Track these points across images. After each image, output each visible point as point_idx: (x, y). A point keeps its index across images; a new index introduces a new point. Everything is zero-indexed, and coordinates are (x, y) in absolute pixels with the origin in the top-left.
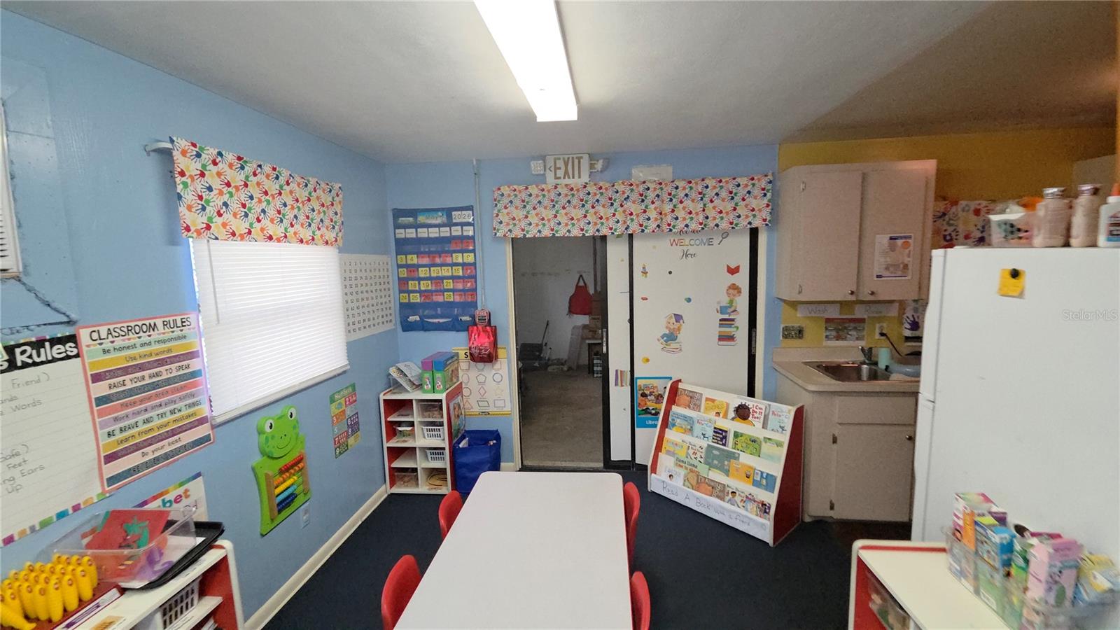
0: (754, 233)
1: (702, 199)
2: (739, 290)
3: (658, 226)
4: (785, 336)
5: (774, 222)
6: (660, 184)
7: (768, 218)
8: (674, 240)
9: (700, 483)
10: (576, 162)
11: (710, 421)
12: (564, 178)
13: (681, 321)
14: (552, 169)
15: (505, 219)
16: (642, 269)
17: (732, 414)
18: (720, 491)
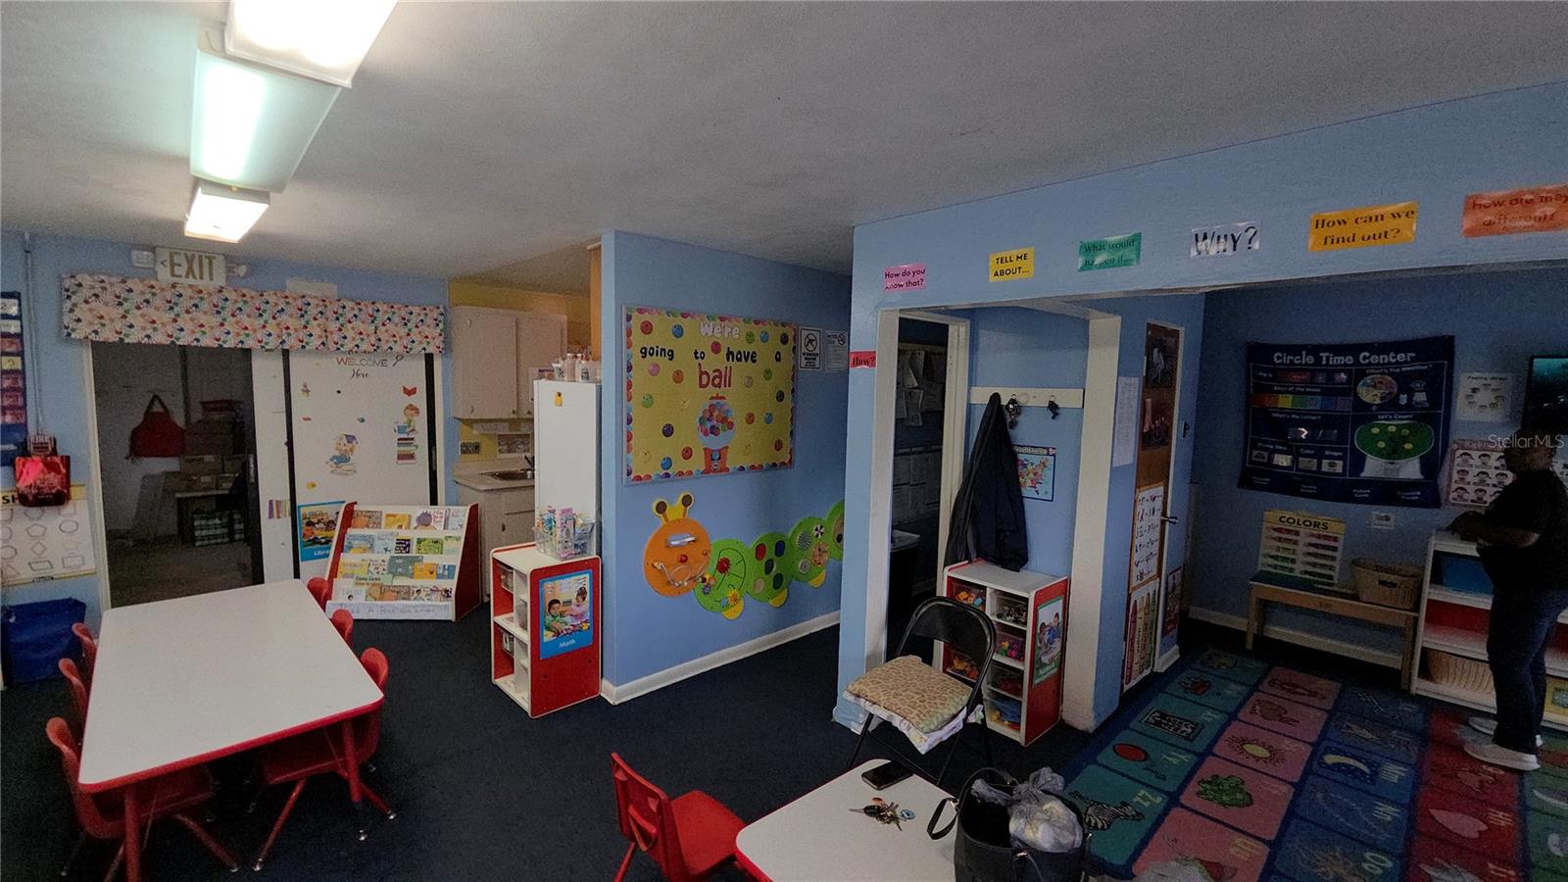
0: (429, 359)
1: (373, 322)
2: (417, 411)
3: (323, 344)
4: (463, 452)
5: (447, 348)
6: (324, 301)
7: (441, 346)
8: (342, 359)
9: (384, 592)
10: (206, 262)
11: (392, 534)
12: (187, 277)
13: (354, 442)
14: (168, 264)
15: (86, 317)
16: (302, 387)
17: (414, 524)
18: (405, 593)
